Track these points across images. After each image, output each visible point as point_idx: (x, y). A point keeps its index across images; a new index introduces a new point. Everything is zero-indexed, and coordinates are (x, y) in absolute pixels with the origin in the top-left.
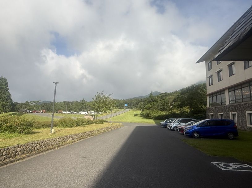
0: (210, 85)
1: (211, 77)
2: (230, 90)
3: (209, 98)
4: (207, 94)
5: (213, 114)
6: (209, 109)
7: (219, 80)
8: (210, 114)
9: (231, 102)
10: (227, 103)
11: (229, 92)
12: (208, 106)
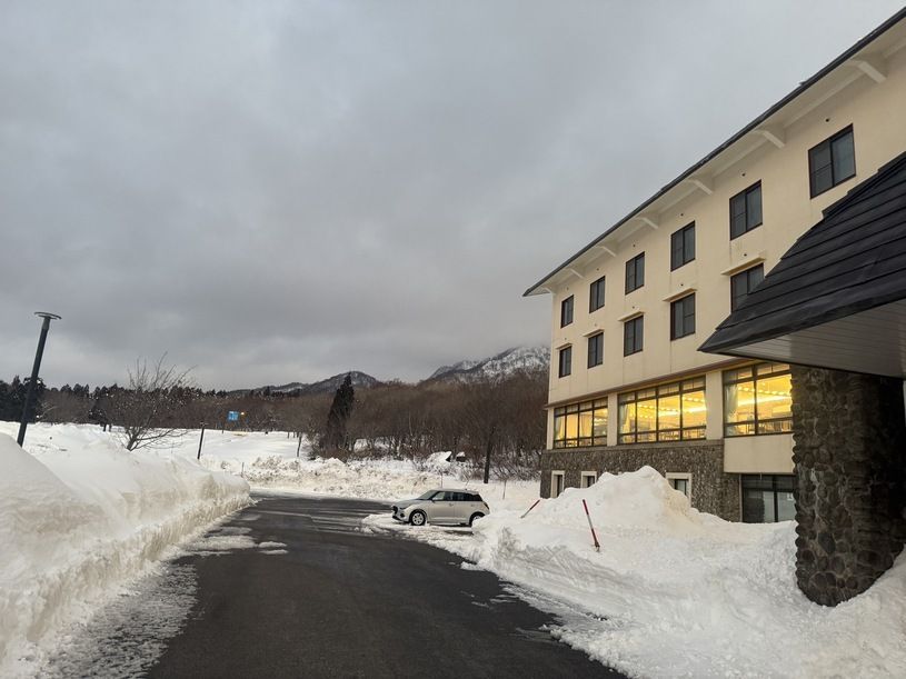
0: (561, 376)
1: (567, 348)
2: (624, 398)
3: (556, 416)
5: (562, 473)
7: (592, 361)
8: (554, 472)
9: (622, 440)
10: (611, 441)
11: (619, 404)
12: (550, 446)
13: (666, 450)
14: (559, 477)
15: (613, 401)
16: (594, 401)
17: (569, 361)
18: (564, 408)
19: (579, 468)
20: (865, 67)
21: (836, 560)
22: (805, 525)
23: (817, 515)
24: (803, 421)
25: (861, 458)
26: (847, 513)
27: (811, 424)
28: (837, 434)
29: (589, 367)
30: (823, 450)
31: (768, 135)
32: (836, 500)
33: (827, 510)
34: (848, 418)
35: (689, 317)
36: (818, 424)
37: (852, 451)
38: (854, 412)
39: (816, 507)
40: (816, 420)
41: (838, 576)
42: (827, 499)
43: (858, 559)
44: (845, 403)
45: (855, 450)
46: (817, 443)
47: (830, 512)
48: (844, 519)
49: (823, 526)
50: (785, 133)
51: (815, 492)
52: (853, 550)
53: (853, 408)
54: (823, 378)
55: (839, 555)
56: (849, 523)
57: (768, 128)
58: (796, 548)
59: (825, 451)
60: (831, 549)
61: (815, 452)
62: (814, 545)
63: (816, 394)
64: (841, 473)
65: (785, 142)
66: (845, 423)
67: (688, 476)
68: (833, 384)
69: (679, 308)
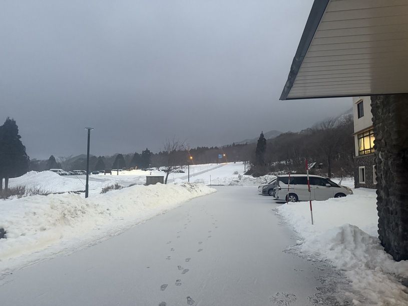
0: (359, 117)
3: (359, 139)
4: (355, 132)
5: (364, 167)
6: (357, 159)
8: (360, 167)
12: (357, 154)
14: (363, 169)
17: (362, 109)
18: (362, 134)
21: (390, 200)
25: (396, 143)
26: (392, 174)
28: (387, 131)
32: (388, 167)
34: (391, 121)
41: (391, 209)
42: (385, 168)
43: (397, 199)
44: (390, 112)
45: (394, 138)
46: (381, 137)
47: (386, 174)
48: (391, 177)
49: (384, 182)
51: (382, 164)
52: (395, 194)
53: (393, 115)
54: (381, 100)
55: (390, 197)
56: (393, 179)
59: (384, 141)
60: (388, 195)
61: (380, 142)
62: (382, 193)
63: (380, 110)
64: (389, 153)
66: (390, 124)
68: (385, 103)
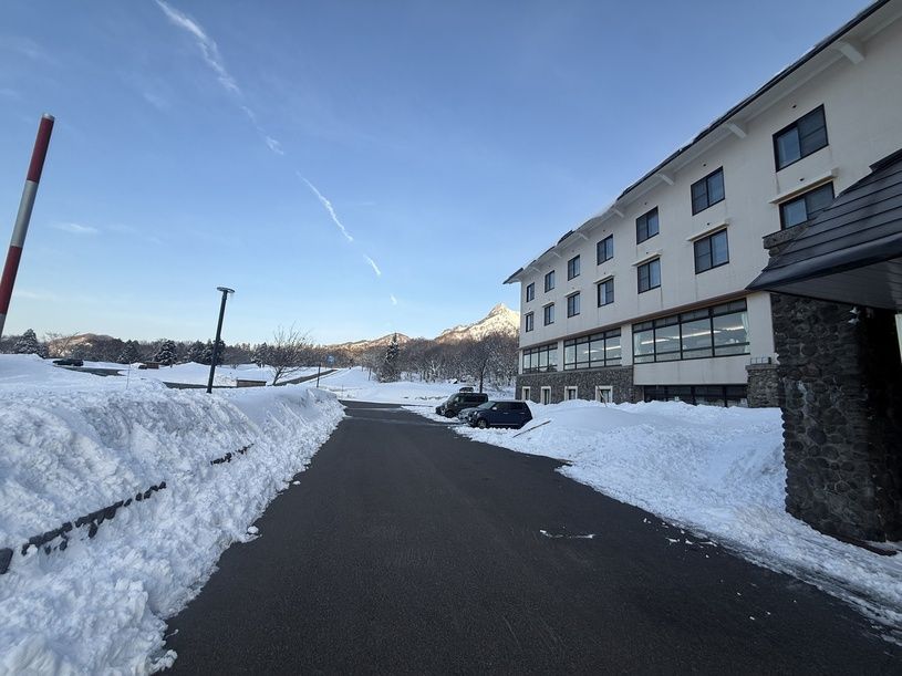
0: (527, 332)
1: (532, 314)
2: (568, 343)
3: (524, 355)
4: (520, 347)
5: (529, 388)
6: (521, 378)
7: (547, 322)
8: (524, 387)
9: (567, 367)
10: (560, 369)
11: (565, 346)
12: (520, 372)
13: (596, 372)
14: (527, 390)
15: (561, 345)
16: (549, 346)
17: (532, 322)
18: (529, 350)
19: (540, 384)
20: (734, 128)
21: (828, 448)
22: (791, 422)
23: (806, 416)
24: (788, 346)
25: (854, 372)
26: (840, 414)
27: (798, 349)
28: (827, 355)
29: (545, 325)
30: (812, 367)
31: (664, 177)
32: (827, 404)
33: (817, 412)
34: (839, 342)
35: (610, 292)
36: (805, 348)
37: (843, 367)
38: (845, 338)
39: (804, 410)
40: (802, 345)
41: (831, 461)
42: (817, 404)
43: (855, 448)
44: (836, 331)
45: (847, 365)
46: (805, 362)
47: (820, 413)
48: (836, 418)
49: (813, 422)
50: (674, 176)
51: (804, 398)
52: (848, 442)
53: (844, 334)
54: (808, 314)
55: (831, 445)
56: (844, 422)
57: (663, 173)
58: (783, 440)
59: (814, 368)
60: (824, 440)
61: (801, 369)
62: (804, 438)
63: (802, 325)
64: (832, 384)
65: (674, 181)
66: (836, 346)
67: (611, 387)
68: (821, 317)
69: (603, 287)
